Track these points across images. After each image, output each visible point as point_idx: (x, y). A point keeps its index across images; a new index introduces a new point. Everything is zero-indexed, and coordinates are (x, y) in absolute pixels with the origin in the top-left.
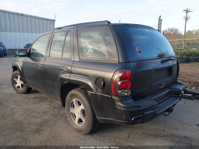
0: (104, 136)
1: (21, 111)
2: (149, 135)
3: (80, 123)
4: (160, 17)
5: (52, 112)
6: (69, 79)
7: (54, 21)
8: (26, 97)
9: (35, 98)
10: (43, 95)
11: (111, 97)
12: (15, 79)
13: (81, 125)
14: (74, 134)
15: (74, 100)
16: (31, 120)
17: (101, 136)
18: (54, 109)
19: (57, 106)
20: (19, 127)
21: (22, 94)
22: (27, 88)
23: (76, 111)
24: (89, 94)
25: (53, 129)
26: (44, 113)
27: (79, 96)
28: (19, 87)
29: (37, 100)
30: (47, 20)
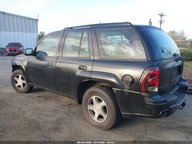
0: (123, 131)
1: (30, 111)
2: (164, 128)
3: (100, 119)
4: (150, 20)
5: (63, 110)
6: (90, 77)
7: (37, 20)
8: (28, 97)
9: (39, 97)
10: (46, 94)
11: (140, 93)
12: (15, 78)
13: (101, 121)
14: (94, 130)
15: (94, 98)
16: (44, 118)
17: (120, 130)
18: (64, 108)
19: (65, 104)
20: (36, 126)
21: (23, 93)
22: (29, 88)
23: (95, 108)
24: (115, 92)
25: (71, 126)
26: (55, 111)
27: (101, 93)
28: (20, 86)
29: (42, 99)
30: (30, 19)
